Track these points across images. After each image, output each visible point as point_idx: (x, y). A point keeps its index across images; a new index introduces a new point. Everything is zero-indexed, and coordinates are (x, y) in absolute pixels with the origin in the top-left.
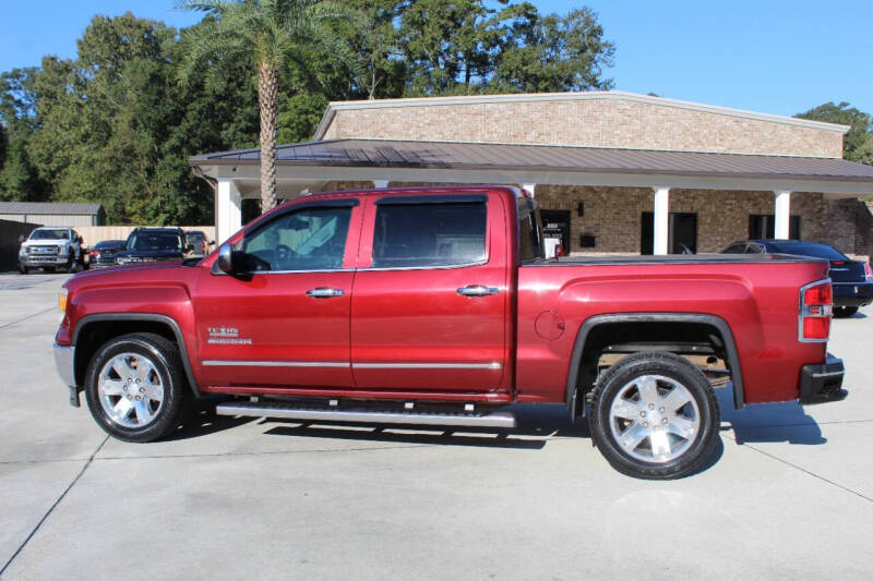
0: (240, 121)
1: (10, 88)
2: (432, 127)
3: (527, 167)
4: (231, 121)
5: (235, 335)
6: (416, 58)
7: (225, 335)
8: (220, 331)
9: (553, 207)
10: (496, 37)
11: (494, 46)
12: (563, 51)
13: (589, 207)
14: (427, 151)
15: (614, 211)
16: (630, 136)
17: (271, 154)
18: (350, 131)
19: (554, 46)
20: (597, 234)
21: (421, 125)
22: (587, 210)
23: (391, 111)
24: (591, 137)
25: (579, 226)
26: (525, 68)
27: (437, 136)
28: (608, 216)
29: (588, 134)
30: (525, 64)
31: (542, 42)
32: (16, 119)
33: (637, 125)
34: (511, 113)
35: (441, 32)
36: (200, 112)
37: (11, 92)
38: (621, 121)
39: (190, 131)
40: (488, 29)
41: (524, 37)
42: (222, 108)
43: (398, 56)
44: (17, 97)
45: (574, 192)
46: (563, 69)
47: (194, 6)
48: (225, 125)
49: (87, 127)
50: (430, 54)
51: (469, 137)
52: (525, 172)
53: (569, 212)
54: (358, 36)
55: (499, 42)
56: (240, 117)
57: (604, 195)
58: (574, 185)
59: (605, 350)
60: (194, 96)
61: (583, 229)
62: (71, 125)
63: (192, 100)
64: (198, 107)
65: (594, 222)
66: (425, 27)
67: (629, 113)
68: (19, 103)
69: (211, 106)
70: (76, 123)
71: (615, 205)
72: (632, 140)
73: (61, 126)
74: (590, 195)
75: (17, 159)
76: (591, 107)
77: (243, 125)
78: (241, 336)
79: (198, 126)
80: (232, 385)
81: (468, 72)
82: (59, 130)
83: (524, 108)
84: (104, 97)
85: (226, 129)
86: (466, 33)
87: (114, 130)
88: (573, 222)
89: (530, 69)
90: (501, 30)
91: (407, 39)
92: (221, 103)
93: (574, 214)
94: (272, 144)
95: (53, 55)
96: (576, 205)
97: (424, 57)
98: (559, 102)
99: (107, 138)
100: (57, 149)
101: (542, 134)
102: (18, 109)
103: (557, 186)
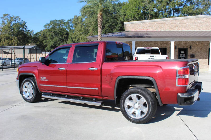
0: (117, 28)
1: (69, 23)
2: (150, 27)
3: (172, 37)
4: (115, 28)
5: (45, 79)
6: (160, 11)
7: (43, 79)
8: (42, 78)
9: (183, 47)
10: (181, 4)
11: (181, 6)
12: (200, 6)
13: (193, 47)
14: (147, 33)
15: (200, 48)
16: (206, 27)
17: (100, 35)
18: (129, 29)
19: (198, 5)
20: (195, 54)
21: (147, 27)
22: (192, 48)
23: (139, 24)
24: (194, 28)
25: (190, 52)
26: (188, 11)
27: (151, 29)
28: (198, 49)
29: (193, 27)
30: (189, 10)
31: (194, 4)
32: (70, 30)
33: (207, 24)
34: (171, 23)
35: (166, 3)
36: (108, 26)
37: (70, 24)
38: (202, 23)
39: (106, 31)
40: (179, 2)
41: (189, 3)
42: (113, 25)
43: (156, 10)
44: (71, 25)
45: (189, 43)
46: (200, 11)
47: (82, 1)
48: (114, 29)
49: (83, 31)
50: (163, 9)
51: (159, 30)
52: (172, 38)
53: (187, 48)
54: (145, 6)
55: (183, 5)
56: (117, 27)
57: (197, 44)
58: (189, 41)
59: (129, 86)
60: (107, 22)
61: (191, 53)
62: (80, 31)
63: (106, 23)
64: (108, 25)
65: (195, 51)
66: (162, 2)
67: (205, 21)
68: (71, 26)
69: (111, 25)
70: (81, 30)
71: (201, 46)
72: (206, 28)
73: (78, 31)
74: (193, 44)
75: (70, 39)
76: (194, 20)
77: (118, 29)
78: (46, 79)
79: (107, 29)
80: (48, 91)
81: (174, 13)
82: (78, 32)
83: (175, 21)
84: (87, 24)
85: (114, 30)
86: (173, 3)
87: (89, 31)
88: (188, 51)
89: (190, 11)
90: (183, 2)
91: (158, 6)
92: (113, 24)
93: (189, 49)
94: (101, 33)
95: (76, 15)
96: (189, 46)
97: (162, 10)
98: (184, 19)
99: (88, 33)
100: (77, 36)
101: (180, 28)
102: (71, 28)
103: (184, 42)
